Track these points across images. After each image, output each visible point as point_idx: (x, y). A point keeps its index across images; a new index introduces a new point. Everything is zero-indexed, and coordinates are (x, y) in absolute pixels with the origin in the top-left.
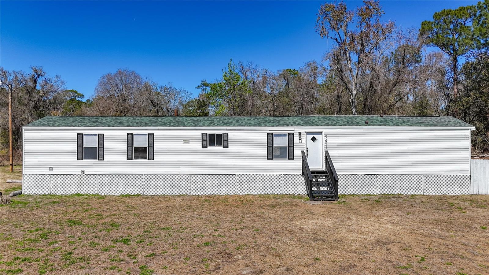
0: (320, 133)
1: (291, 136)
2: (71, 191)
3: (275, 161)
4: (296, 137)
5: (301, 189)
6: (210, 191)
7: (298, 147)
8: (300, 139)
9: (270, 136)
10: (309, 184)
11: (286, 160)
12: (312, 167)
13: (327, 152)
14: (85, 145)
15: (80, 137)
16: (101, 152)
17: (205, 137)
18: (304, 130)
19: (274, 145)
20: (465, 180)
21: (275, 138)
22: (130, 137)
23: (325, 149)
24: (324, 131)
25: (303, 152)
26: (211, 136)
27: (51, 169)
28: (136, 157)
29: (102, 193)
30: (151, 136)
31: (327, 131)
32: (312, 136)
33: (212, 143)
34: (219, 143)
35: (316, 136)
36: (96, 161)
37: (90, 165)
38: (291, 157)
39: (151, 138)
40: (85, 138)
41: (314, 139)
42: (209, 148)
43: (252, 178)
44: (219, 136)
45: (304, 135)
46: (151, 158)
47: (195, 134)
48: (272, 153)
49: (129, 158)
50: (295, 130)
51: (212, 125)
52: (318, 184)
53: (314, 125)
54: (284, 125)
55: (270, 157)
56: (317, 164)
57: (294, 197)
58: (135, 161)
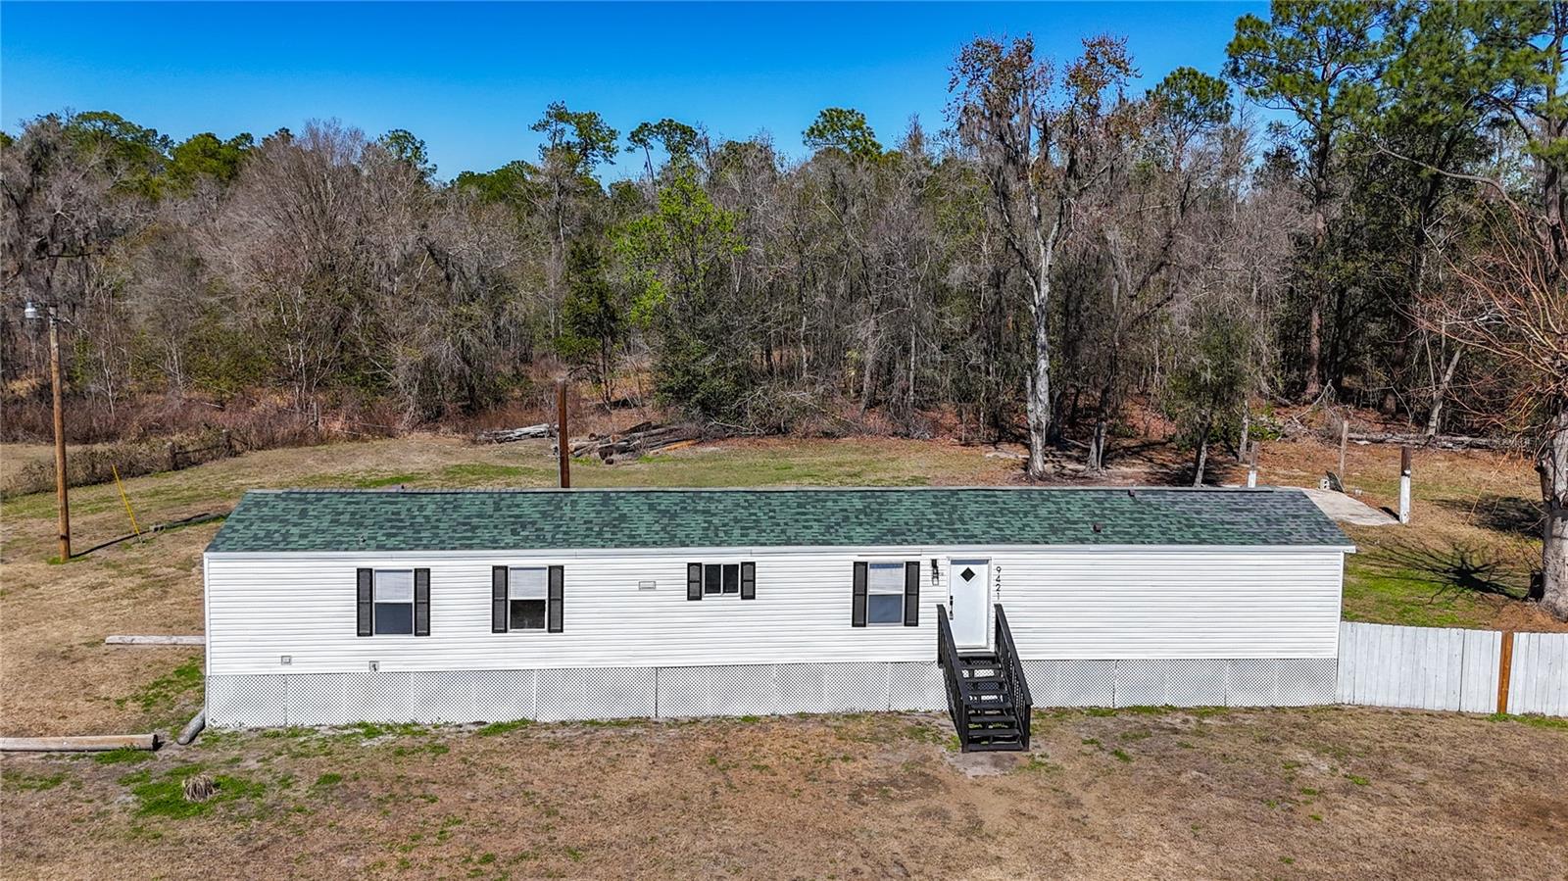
0: (986, 562)
1: (913, 569)
2: (343, 714)
3: (872, 630)
4: (926, 572)
5: (933, 698)
6: (708, 707)
7: (930, 597)
8: (936, 575)
9: (861, 569)
10: (953, 684)
11: (901, 629)
13: (999, 607)
14: (379, 598)
15: (365, 577)
16: (422, 615)
17: (695, 576)
18: (944, 554)
19: (871, 591)
21: (871, 572)
22: (501, 575)
23: (994, 600)
24: (993, 555)
25: (941, 608)
26: (713, 569)
27: (287, 661)
28: (518, 624)
29: (426, 719)
30: (556, 574)
31: (1002, 556)
32: (963, 568)
33: (713, 588)
34: (731, 588)
35: (973, 568)
36: (410, 640)
37: (395, 650)
38: (912, 620)
39: (556, 577)
40: (379, 581)
41: (968, 575)
42: (708, 598)
43: (812, 674)
44: (731, 569)
45: (944, 566)
46: (556, 627)
47: (671, 565)
48: (866, 609)
49: (498, 627)
50: (924, 555)
51: (712, 537)
52: (977, 685)
53: (971, 539)
54: (894, 536)
55: (859, 620)
56: (974, 636)
57: (920, 728)
58: (514, 636)
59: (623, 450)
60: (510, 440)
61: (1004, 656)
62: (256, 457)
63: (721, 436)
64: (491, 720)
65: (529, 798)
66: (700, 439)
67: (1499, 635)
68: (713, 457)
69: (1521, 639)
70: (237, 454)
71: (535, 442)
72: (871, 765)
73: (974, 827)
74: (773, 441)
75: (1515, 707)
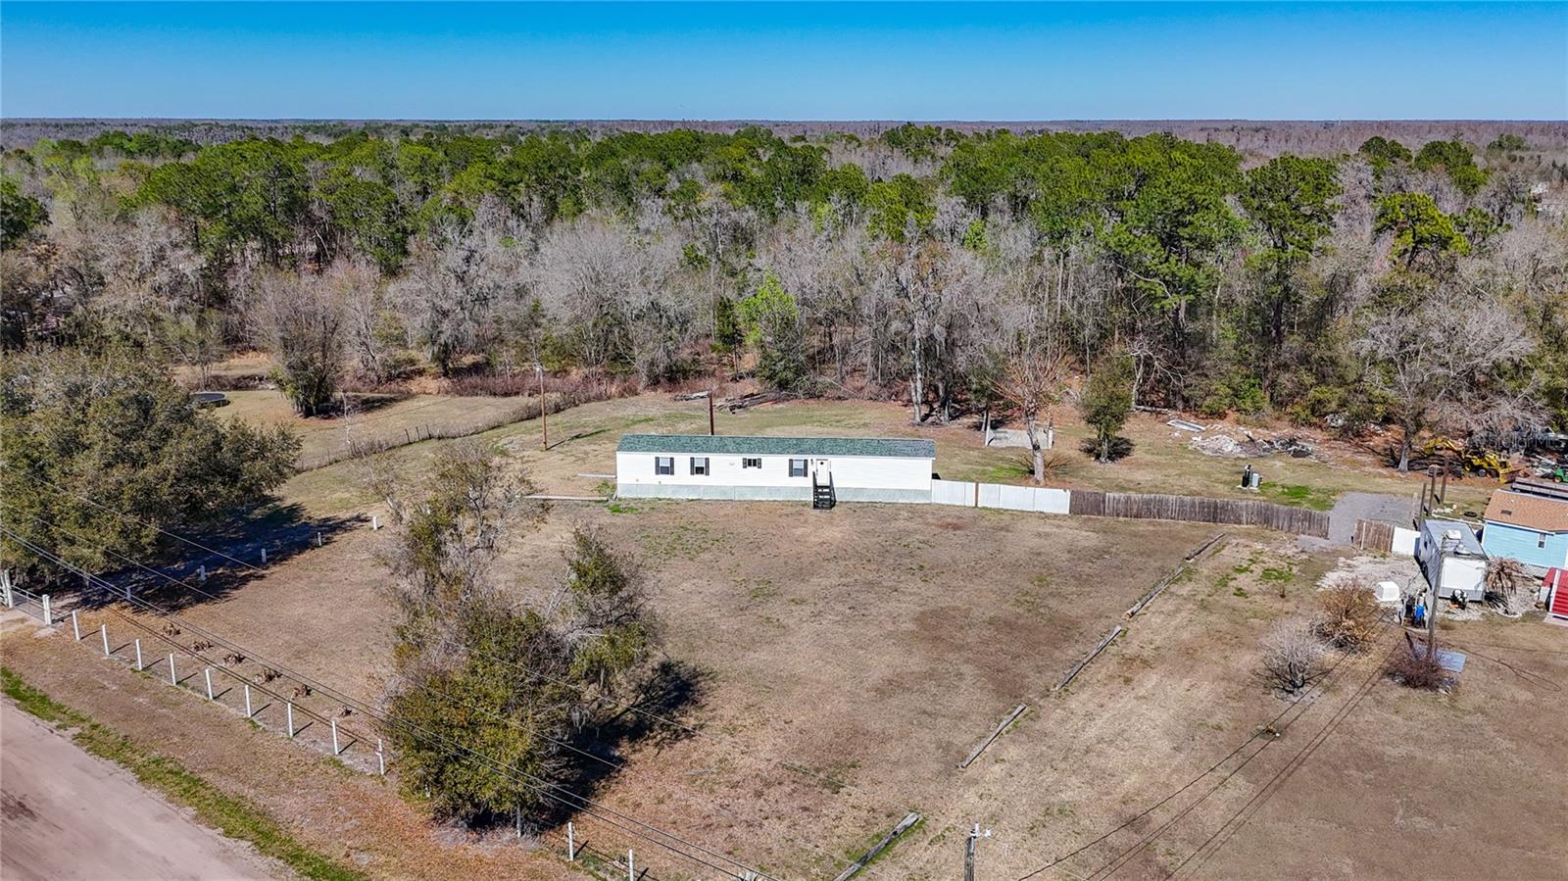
0: (828, 460)
1: (806, 461)
2: (651, 496)
3: (794, 478)
4: (809, 462)
5: (811, 498)
6: (748, 497)
7: (811, 469)
8: (813, 463)
9: (792, 461)
10: (816, 493)
11: (802, 478)
12: (819, 483)
13: (830, 473)
14: (660, 465)
15: (657, 459)
16: (672, 469)
17: (745, 461)
18: (815, 457)
19: (794, 467)
20: (927, 494)
21: (794, 462)
22: (693, 459)
23: (829, 471)
24: (829, 458)
25: (814, 472)
26: (750, 460)
27: (637, 481)
28: (697, 473)
29: (673, 497)
30: (707, 460)
31: (831, 458)
32: (820, 461)
33: (750, 465)
34: (755, 465)
35: (825, 461)
36: (669, 476)
37: (665, 479)
38: (806, 475)
40: (661, 460)
41: (822, 463)
42: (749, 468)
43: (778, 489)
44: (755, 460)
45: (814, 461)
46: (707, 474)
47: (738, 459)
48: (792, 472)
49: (692, 473)
50: (809, 458)
51: (750, 451)
52: (822, 494)
53: (824, 453)
54: (802, 452)
55: (791, 475)
56: (823, 481)
57: (805, 504)
58: (696, 476)
59: (740, 407)
60: (691, 399)
61: (830, 487)
62: (585, 407)
63: (787, 399)
64: (690, 498)
65: (701, 513)
66: (776, 401)
67: (974, 484)
68: (781, 410)
69: (980, 485)
70: (577, 406)
71: (702, 400)
72: (789, 510)
73: (806, 522)
74: (811, 401)
75: (979, 505)
